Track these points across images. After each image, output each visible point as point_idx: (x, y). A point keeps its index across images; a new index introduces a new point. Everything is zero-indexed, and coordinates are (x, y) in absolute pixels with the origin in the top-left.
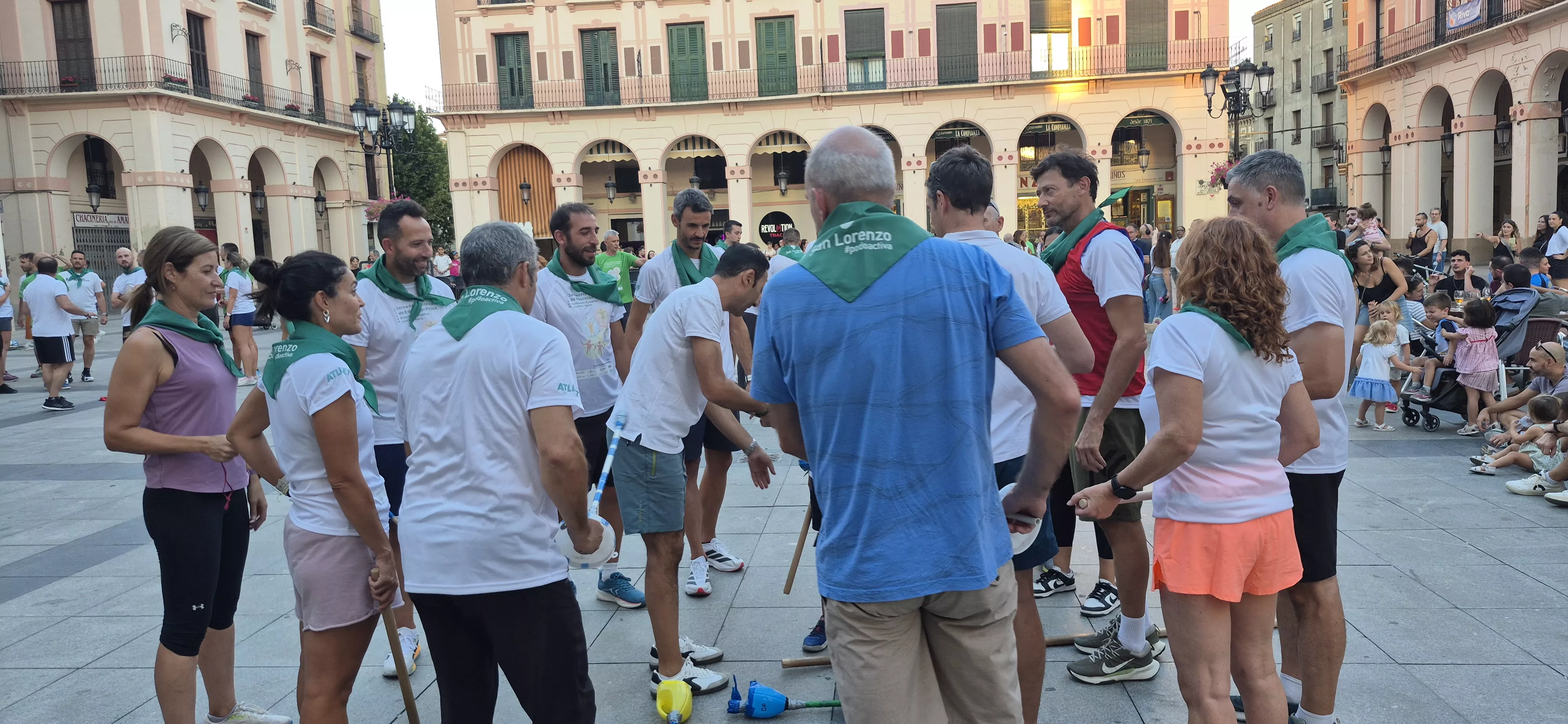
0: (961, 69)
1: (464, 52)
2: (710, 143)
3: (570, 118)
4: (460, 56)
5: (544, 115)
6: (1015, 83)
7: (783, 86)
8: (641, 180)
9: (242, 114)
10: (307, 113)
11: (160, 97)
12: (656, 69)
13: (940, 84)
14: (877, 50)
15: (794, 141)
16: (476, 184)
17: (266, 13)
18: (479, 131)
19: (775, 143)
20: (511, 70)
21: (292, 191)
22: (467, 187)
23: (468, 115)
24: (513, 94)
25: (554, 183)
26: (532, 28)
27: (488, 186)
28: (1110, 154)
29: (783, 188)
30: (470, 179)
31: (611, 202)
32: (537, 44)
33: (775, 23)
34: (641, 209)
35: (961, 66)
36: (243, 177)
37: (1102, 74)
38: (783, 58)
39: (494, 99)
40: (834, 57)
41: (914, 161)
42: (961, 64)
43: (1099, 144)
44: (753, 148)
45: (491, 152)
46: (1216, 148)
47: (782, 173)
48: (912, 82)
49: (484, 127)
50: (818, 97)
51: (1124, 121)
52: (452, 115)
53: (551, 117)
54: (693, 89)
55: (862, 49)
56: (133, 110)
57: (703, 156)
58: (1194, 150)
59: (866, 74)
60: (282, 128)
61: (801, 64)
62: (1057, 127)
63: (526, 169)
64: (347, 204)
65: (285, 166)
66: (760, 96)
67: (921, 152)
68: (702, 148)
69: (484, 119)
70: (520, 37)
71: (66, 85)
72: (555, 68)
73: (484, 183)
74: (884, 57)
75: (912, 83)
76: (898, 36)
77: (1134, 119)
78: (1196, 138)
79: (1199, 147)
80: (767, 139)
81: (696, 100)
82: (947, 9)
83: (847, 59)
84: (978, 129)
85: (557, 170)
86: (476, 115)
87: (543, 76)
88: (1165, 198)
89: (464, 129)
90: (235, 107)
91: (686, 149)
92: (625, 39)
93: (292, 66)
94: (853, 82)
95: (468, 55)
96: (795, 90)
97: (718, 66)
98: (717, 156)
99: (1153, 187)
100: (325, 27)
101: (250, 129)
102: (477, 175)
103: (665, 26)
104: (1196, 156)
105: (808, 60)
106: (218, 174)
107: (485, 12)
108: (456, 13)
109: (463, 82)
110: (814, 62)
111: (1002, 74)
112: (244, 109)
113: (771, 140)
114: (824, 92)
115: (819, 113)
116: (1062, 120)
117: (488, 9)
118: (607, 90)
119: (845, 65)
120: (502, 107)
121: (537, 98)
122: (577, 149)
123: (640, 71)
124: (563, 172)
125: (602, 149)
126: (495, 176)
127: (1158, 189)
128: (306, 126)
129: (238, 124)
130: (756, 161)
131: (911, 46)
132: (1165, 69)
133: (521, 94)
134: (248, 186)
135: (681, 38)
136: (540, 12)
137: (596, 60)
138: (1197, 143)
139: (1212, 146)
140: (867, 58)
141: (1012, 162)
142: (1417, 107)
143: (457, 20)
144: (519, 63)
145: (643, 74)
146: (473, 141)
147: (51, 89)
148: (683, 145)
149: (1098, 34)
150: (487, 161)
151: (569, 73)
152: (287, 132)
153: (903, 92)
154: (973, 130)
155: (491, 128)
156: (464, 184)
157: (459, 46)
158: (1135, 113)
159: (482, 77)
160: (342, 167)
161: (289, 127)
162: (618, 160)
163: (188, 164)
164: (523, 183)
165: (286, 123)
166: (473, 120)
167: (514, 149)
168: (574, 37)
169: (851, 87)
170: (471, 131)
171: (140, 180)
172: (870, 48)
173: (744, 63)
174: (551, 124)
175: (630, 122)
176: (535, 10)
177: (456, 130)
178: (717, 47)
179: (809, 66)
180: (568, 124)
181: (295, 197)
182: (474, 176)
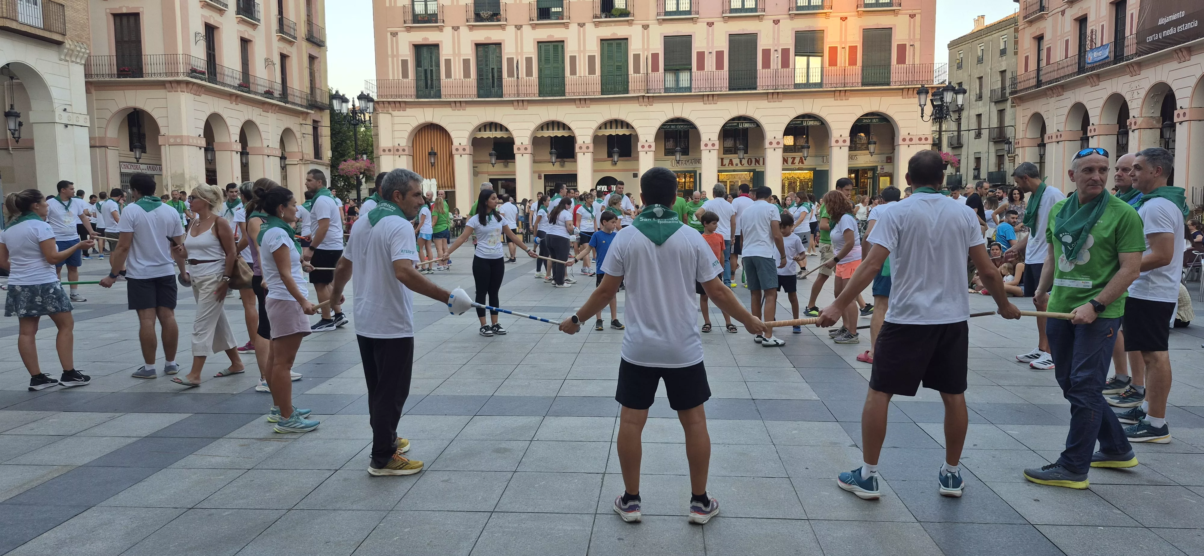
0: (745, 80)
1: (393, 56)
2: (564, 127)
3: (467, 106)
4: (390, 59)
5: (448, 104)
6: (783, 91)
7: (620, 88)
8: (515, 151)
9: (237, 96)
10: (278, 96)
11: (187, 83)
12: (529, 73)
13: (730, 90)
14: (686, 65)
15: (625, 127)
16: (398, 150)
17: (254, 25)
18: (401, 113)
19: (611, 128)
20: (426, 71)
21: (266, 151)
22: (392, 152)
23: (394, 102)
24: (426, 87)
25: (454, 152)
26: (441, 41)
27: (407, 152)
28: (848, 143)
29: (616, 160)
30: (394, 147)
31: (493, 166)
32: (445, 53)
33: (614, 42)
34: (515, 172)
35: (746, 78)
36: (236, 141)
37: (845, 87)
38: (619, 68)
39: (413, 91)
40: (655, 68)
41: (710, 144)
42: (746, 76)
43: (841, 136)
44: (596, 131)
45: (410, 129)
46: (923, 141)
47: (616, 149)
48: (711, 87)
49: (405, 111)
50: (643, 96)
51: (859, 120)
52: (383, 102)
53: (453, 105)
54: (555, 88)
55: (675, 63)
56: (169, 92)
57: (559, 136)
58: (907, 142)
59: (677, 81)
60: (261, 107)
61: (632, 72)
62: (811, 123)
63: (434, 142)
64: (300, 162)
65: (262, 134)
66: (602, 94)
67: (715, 137)
68: (558, 130)
69: (405, 105)
70: (433, 47)
71: (121, 73)
72: (457, 71)
73: (404, 150)
74: (691, 70)
75: (711, 89)
76: (701, 56)
77: (865, 119)
78: (909, 134)
79: (911, 140)
80: (606, 124)
81: (558, 96)
82: (737, 37)
83: (665, 70)
84: (755, 122)
85: (456, 143)
86: (400, 102)
87: (448, 75)
88: (885, 175)
89: (390, 111)
90: (234, 91)
91: (548, 130)
92: (508, 51)
93: (268, 62)
94: (669, 86)
95: (395, 59)
96: (627, 92)
97: (573, 72)
98: (570, 136)
99: (877, 166)
100: (290, 35)
101: (242, 107)
102: (399, 145)
103: (536, 43)
104: (909, 146)
105: (637, 70)
106: (219, 138)
107: (409, 29)
108: (389, 29)
109: (391, 78)
110: (641, 72)
111: (774, 84)
112: (239, 92)
113: (608, 126)
114: (648, 93)
115: (644, 108)
116: (815, 118)
117: (410, 27)
118: (493, 87)
119: (663, 74)
120: (418, 97)
121: (443, 91)
122: (471, 128)
123: (518, 75)
124: (460, 144)
125: (488, 129)
126: (411, 145)
127: (881, 169)
128: (277, 105)
129: (234, 103)
130: (596, 139)
131: (710, 63)
132: (889, 84)
133: (432, 88)
134: (239, 147)
135: (547, 51)
136: (448, 30)
137: (487, 65)
138: (910, 137)
139: (920, 139)
140: (678, 70)
141: (779, 146)
142: (1064, 117)
143: (389, 34)
144: (431, 66)
145: (520, 77)
146: (397, 120)
147: (111, 75)
148: (545, 127)
149: (843, 58)
150: (406, 135)
151: (467, 74)
152: (264, 110)
153: (703, 95)
154: (752, 123)
155: (410, 111)
156: (390, 150)
157: (390, 53)
158: (867, 115)
159: (405, 75)
160: (298, 135)
161: (266, 106)
162: (499, 136)
163: (202, 131)
164: (430, 151)
165: (264, 103)
166: (398, 105)
167: (425, 127)
168: (472, 49)
169: (666, 90)
170: (396, 113)
171: (172, 141)
172: (681, 63)
173: (592, 71)
174: (453, 110)
175: (508, 110)
176: (445, 29)
177: (385, 112)
178: (573, 59)
179: (638, 75)
180: (465, 110)
181: (268, 156)
182: (397, 145)
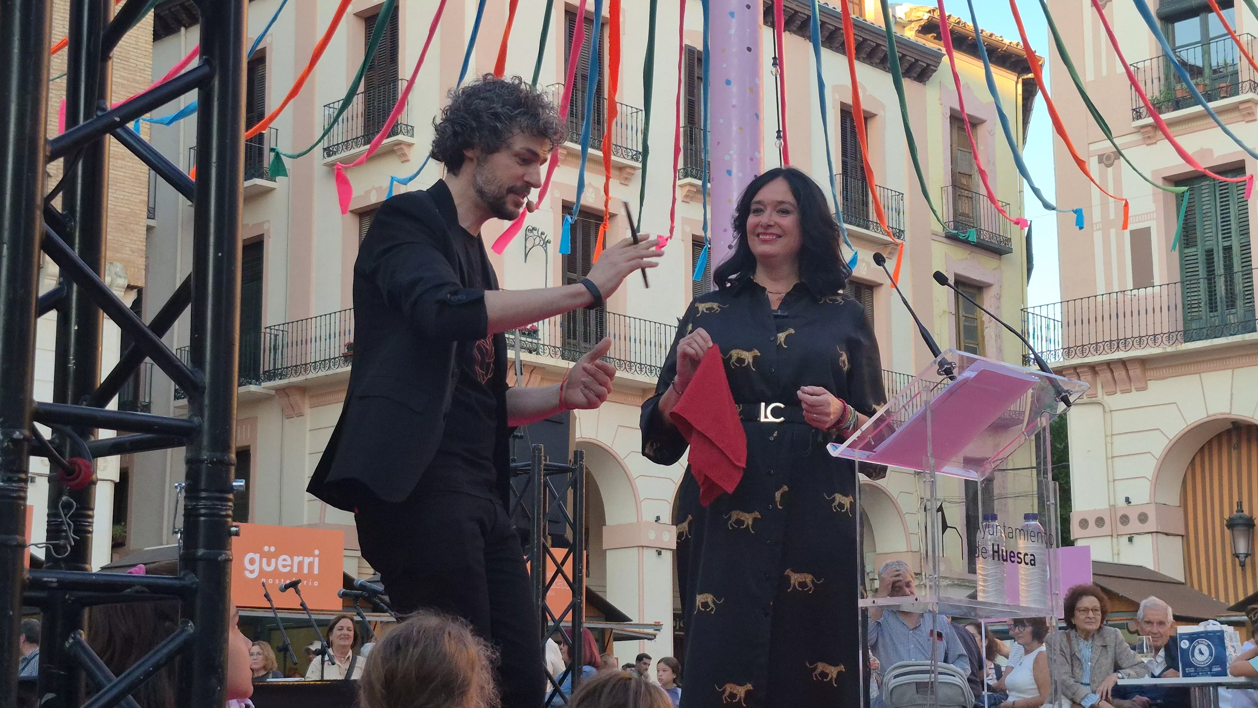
16: (1124, 520)
18: (1135, 398)
22: (1106, 529)
24: (1212, 306)
27: (1151, 524)
30: (1113, 508)
39: (1170, 321)
45: (1162, 445)
49: (1145, 389)
69: (1144, 370)
70: (1228, 176)
86: (1123, 362)
89: (1103, 396)
102: (1127, 501)
107: (1153, 133)
109: (1101, 289)
120: (1188, 335)
126: (1174, 501)
144: (1227, 235)
146: (1120, 422)
150: (1150, 466)
155: (1158, 390)
156: (1100, 522)
159: (1144, 276)
166: (1120, 373)
167: (1212, 435)
182: (1121, 503)
